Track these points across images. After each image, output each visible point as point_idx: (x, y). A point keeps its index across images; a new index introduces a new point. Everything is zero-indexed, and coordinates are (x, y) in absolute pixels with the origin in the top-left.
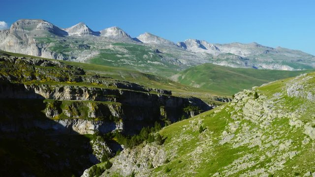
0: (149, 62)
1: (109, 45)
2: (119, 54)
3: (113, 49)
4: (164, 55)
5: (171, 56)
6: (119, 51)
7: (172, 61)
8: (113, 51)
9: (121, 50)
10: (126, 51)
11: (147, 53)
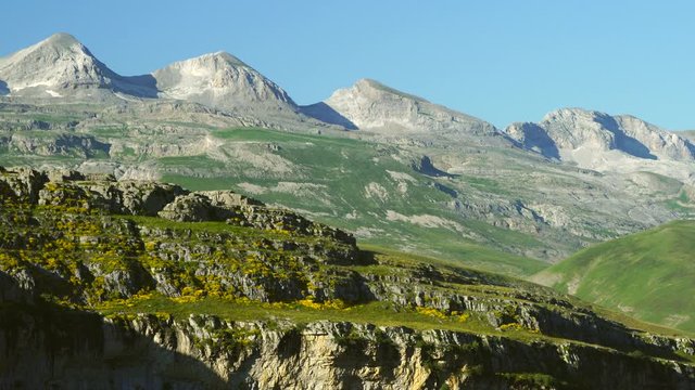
0: (391, 215)
1: (197, 137)
2: (251, 181)
3: (223, 158)
4: (460, 185)
5: (493, 187)
6: (251, 166)
7: (498, 210)
8: (221, 165)
9: (258, 160)
10: (281, 166)
11: (379, 174)
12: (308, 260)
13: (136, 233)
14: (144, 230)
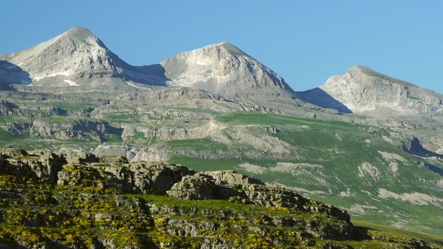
0: (383, 193)
1: (202, 121)
2: (252, 162)
3: (225, 140)
6: (251, 148)
8: (224, 147)
9: (258, 142)
10: (279, 147)
11: (371, 155)
12: (305, 235)
13: (146, 210)
14: (153, 208)
